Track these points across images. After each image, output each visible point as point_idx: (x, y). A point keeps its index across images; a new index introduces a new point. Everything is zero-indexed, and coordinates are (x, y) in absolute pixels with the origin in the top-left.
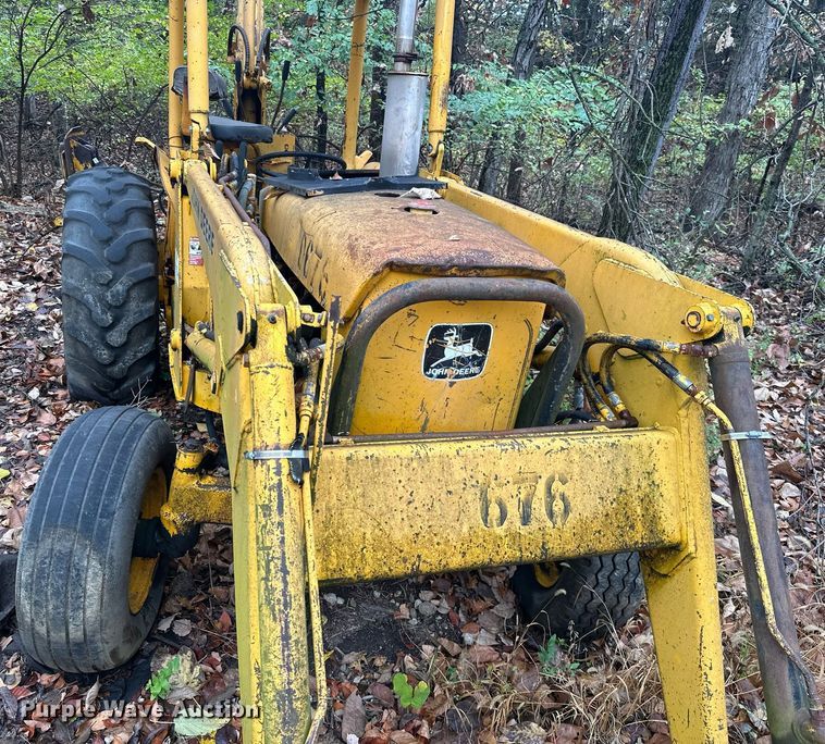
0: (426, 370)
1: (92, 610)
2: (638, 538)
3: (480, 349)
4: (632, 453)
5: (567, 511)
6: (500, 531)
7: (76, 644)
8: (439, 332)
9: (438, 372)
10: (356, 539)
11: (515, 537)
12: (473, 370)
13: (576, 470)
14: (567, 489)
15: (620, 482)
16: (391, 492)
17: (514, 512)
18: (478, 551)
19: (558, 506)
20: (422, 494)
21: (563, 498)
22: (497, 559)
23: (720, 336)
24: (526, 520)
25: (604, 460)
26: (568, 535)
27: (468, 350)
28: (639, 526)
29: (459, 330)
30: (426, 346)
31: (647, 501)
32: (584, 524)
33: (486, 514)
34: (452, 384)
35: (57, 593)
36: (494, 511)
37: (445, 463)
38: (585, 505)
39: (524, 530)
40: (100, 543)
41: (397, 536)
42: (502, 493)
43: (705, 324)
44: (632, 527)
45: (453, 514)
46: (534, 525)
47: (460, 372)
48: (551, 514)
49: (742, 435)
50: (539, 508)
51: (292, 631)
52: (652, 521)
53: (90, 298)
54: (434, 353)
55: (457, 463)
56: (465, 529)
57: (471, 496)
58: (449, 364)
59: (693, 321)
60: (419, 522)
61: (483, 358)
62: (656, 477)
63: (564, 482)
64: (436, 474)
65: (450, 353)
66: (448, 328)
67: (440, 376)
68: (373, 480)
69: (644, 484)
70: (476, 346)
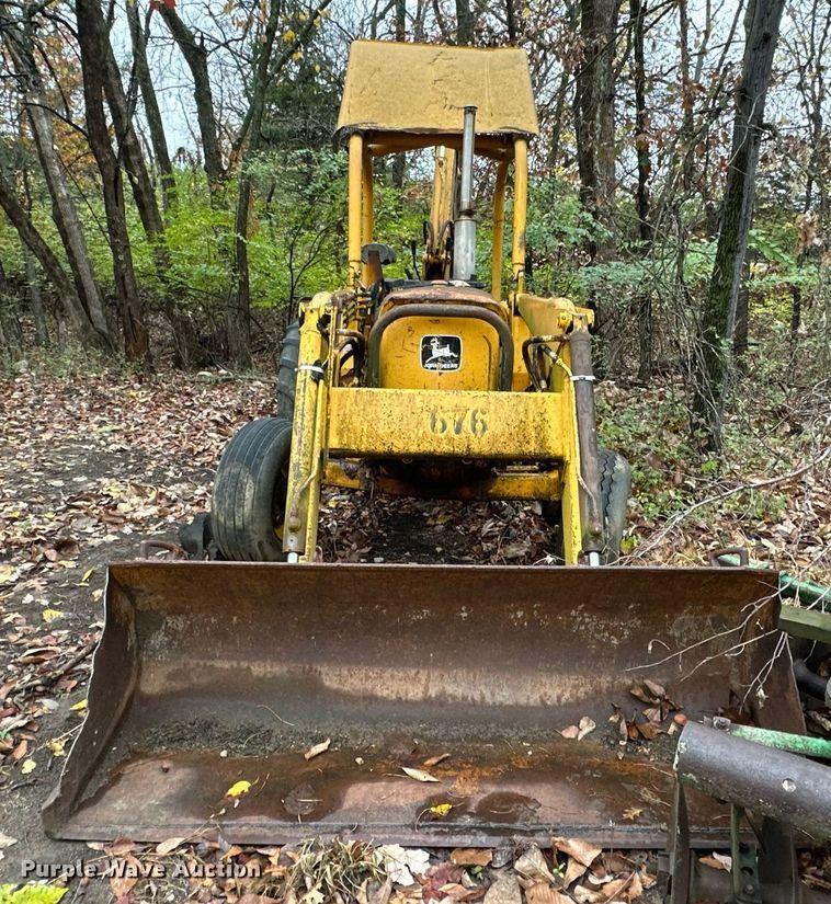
0: (424, 364)
1: (247, 509)
2: (532, 449)
3: (455, 353)
4: (530, 402)
5: (484, 429)
6: (442, 436)
7: (240, 530)
8: (427, 340)
9: (431, 365)
10: (358, 431)
11: (451, 440)
12: (452, 365)
13: (492, 407)
14: (486, 418)
15: (522, 416)
16: (379, 410)
17: (451, 427)
18: (428, 444)
19: (479, 426)
20: (397, 412)
21: (482, 421)
22: (439, 450)
24: (458, 431)
25: (511, 403)
26: (484, 442)
27: (446, 352)
28: (533, 443)
29: (439, 339)
30: (421, 350)
31: (539, 429)
32: (495, 438)
33: (433, 426)
34: (440, 374)
35: (230, 496)
36: (439, 425)
37: (411, 398)
38: (496, 427)
39: (456, 437)
40: (254, 471)
41: (381, 432)
42: (445, 417)
44: (528, 443)
45: (414, 424)
46: (463, 435)
47: (444, 366)
48: (474, 430)
49: (576, 378)
50: (467, 425)
51: (303, 439)
52: (542, 442)
54: (427, 353)
55: (419, 399)
56: (421, 432)
57: (426, 416)
58: (436, 360)
60: (394, 426)
61: (459, 358)
62: (546, 416)
63: (484, 413)
64: (406, 403)
65: (436, 353)
66: (432, 338)
67: (432, 368)
68: (370, 402)
69: (538, 419)
70: (452, 350)
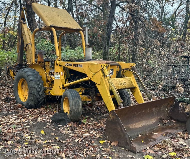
13: (126, 80)
18: (121, 87)
23: (133, 66)
31: (132, 83)
32: (128, 85)
36: (121, 84)
38: (127, 83)
42: (121, 82)
43: (132, 65)
44: (131, 85)
46: (124, 85)
50: (124, 83)
52: (133, 85)
53: (36, 87)
55: (117, 80)
56: (119, 85)
57: (119, 82)
59: (131, 65)
60: (116, 85)
69: (131, 81)
